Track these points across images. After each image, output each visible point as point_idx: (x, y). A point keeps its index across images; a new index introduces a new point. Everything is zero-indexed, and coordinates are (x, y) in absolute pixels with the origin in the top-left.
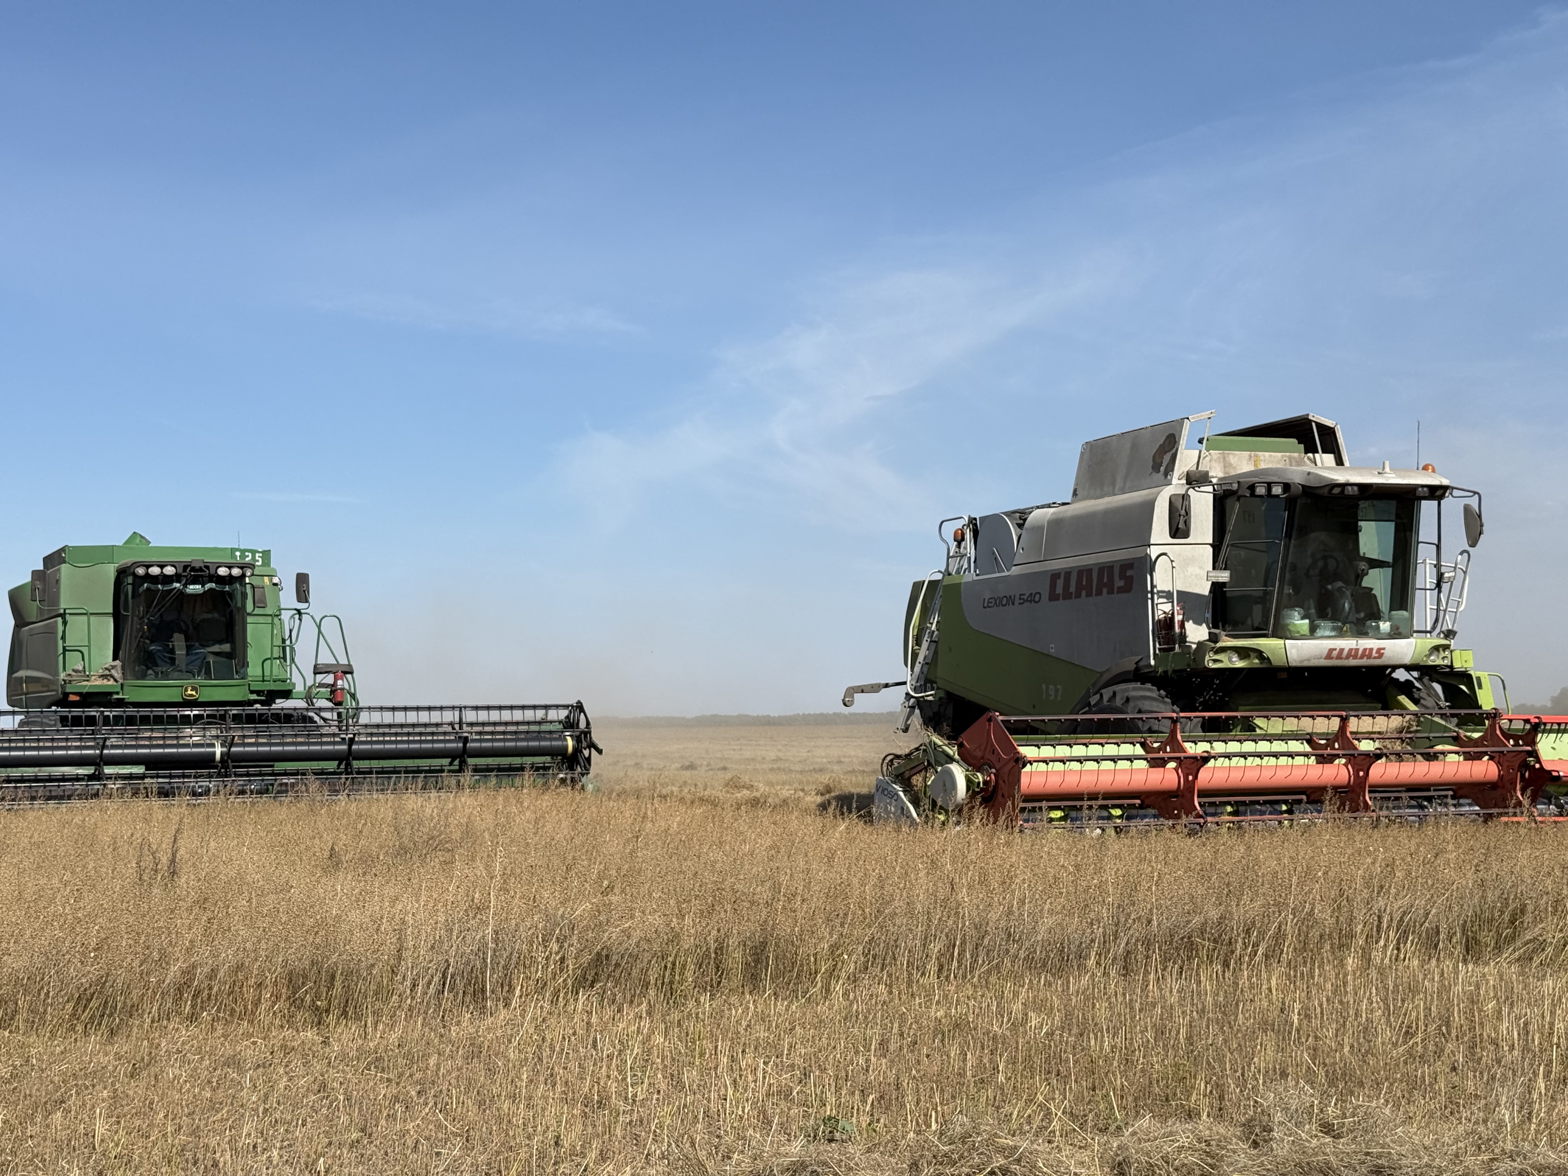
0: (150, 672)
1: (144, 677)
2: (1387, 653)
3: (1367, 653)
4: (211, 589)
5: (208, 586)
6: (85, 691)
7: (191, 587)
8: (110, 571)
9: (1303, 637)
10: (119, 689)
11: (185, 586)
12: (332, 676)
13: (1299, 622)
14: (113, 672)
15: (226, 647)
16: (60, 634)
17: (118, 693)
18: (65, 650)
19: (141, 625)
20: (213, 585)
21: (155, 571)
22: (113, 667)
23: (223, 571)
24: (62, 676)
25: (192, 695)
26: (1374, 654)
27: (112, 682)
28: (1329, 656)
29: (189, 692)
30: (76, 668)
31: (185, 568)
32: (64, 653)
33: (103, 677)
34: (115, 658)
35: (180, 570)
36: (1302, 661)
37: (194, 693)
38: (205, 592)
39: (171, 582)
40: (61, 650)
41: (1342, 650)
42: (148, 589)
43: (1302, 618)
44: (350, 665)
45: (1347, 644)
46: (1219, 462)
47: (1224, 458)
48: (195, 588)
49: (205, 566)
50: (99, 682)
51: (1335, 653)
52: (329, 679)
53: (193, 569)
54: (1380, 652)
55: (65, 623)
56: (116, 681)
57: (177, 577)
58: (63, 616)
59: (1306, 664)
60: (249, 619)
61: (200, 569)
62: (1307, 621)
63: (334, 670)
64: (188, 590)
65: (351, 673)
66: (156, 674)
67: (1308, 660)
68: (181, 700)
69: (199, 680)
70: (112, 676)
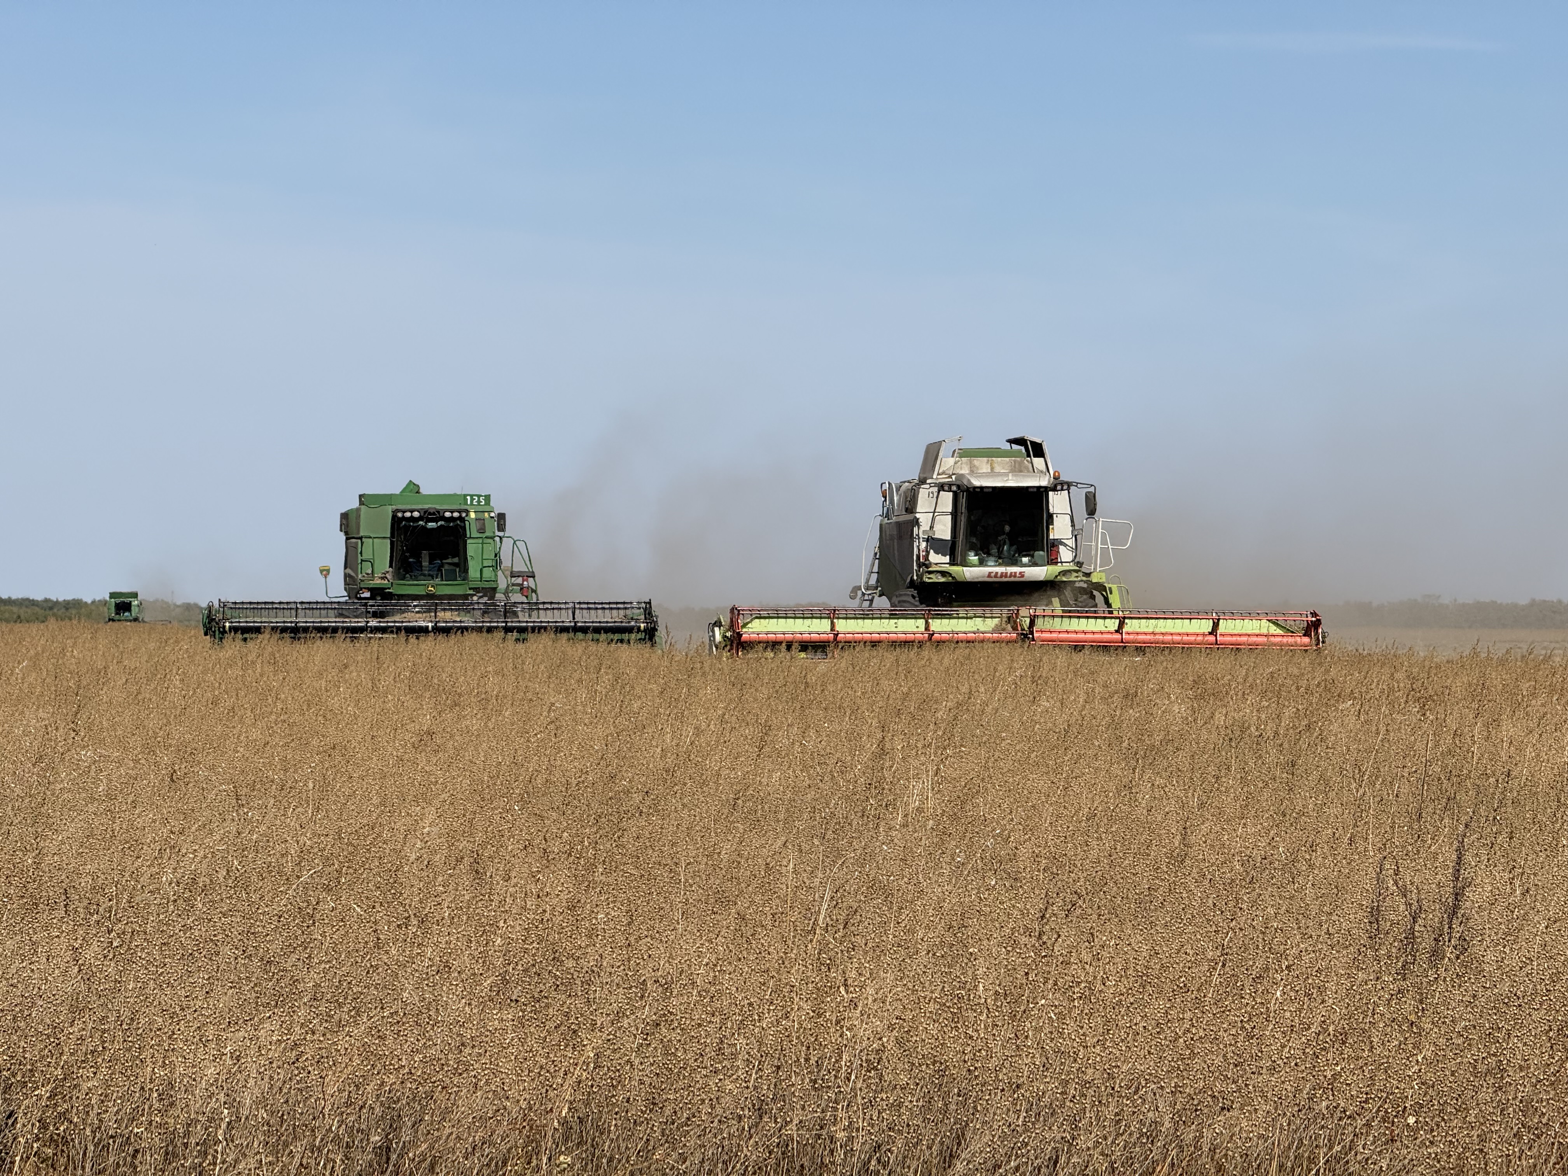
0: (408, 575)
1: (403, 579)
2: (1026, 575)
3: (1013, 575)
4: (441, 525)
5: (439, 523)
6: (371, 586)
7: (430, 524)
8: (390, 509)
9: (974, 566)
10: (390, 586)
11: (426, 523)
12: (521, 579)
13: (973, 558)
14: (387, 575)
15: (456, 560)
16: (359, 550)
17: (389, 588)
18: (362, 560)
19: (402, 546)
20: (443, 523)
21: (408, 514)
22: (388, 572)
23: (448, 514)
24: (360, 576)
25: (431, 591)
26: (1018, 575)
27: (386, 582)
28: (989, 575)
29: (430, 589)
30: (367, 572)
31: (425, 512)
32: (361, 563)
33: (382, 578)
34: (391, 566)
35: (422, 514)
36: (973, 579)
37: (432, 589)
38: (438, 527)
39: (418, 522)
40: (360, 561)
41: (997, 573)
42: (405, 525)
43: (975, 556)
44: (533, 572)
45: (1001, 570)
46: (967, 465)
47: (971, 463)
48: (431, 525)
49: (437, 511)
50: (379, 581)
51: (993, 575)
52: (520, 580)
53: (430, 514)
54: (1022, 574)
55: (362, 543)
56: (388, 581)
57: (420, 518)
58: (361, 538)
59: (976, 580)
60: (469, 541)
61: (434, 514)
62: (977, 557)
63: (522, 575)
64: (428, 526)
65: (534, 577)
66: (411, 576)
67: (977, 578)
68: (425, 593)
69: (438, 581)
70: (386, 578)
